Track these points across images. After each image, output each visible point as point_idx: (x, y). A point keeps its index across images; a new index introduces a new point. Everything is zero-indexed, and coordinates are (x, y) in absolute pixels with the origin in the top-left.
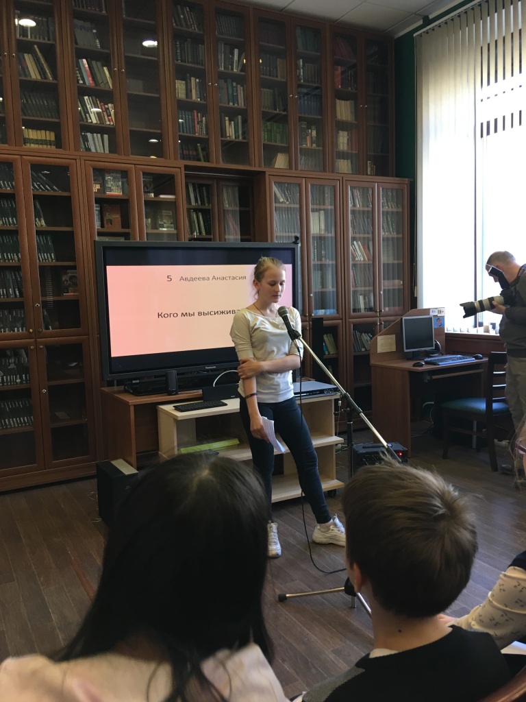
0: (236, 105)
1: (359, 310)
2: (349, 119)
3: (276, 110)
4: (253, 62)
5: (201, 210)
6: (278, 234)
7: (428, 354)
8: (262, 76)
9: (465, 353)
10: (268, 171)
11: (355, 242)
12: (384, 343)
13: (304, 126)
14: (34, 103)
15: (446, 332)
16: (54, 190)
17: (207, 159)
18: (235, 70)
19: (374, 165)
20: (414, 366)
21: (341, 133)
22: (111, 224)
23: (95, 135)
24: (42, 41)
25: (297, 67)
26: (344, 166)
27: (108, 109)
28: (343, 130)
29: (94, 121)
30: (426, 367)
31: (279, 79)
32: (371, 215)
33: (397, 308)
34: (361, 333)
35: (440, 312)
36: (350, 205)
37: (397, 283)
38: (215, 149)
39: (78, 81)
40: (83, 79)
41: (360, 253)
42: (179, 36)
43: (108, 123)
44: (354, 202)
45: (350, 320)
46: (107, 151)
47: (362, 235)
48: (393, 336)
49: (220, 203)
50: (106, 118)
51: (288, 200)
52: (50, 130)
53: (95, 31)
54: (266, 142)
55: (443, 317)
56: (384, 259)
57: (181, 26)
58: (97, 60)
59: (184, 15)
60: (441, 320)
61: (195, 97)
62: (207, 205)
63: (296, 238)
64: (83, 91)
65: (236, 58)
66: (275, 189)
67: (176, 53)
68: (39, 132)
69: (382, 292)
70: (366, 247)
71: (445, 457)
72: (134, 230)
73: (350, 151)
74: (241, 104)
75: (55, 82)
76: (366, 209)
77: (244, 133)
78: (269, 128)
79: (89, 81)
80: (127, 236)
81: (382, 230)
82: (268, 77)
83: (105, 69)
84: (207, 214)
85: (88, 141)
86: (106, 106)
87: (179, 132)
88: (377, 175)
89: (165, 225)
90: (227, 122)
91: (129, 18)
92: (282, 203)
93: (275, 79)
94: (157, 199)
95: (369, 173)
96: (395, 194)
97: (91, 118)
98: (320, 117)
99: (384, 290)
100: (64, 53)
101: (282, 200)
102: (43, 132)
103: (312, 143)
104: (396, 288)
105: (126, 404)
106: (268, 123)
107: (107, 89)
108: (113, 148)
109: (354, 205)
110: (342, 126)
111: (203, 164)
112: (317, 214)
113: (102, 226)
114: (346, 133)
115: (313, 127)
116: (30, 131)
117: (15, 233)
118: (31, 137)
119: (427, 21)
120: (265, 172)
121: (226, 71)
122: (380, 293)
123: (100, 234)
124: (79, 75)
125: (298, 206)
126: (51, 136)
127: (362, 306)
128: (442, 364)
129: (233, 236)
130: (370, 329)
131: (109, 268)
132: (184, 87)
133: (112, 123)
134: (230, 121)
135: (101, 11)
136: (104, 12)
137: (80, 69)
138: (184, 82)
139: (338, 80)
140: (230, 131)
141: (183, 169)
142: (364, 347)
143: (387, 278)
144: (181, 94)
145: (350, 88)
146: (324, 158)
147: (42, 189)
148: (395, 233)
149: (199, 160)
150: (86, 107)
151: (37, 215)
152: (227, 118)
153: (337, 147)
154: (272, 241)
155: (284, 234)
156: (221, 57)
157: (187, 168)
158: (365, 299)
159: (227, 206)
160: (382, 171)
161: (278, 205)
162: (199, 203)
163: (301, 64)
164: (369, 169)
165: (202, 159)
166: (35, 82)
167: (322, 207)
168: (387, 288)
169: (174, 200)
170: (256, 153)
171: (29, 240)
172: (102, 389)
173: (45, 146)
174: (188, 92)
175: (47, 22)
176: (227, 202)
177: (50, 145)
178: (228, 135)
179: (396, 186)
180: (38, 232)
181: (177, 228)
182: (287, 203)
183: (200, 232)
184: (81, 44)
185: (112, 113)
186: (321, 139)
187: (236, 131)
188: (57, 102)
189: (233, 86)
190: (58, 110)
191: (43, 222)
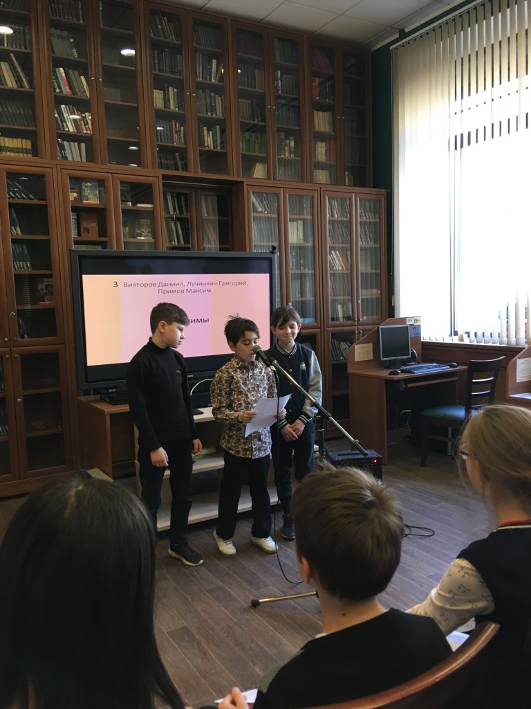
0: (214, 115)
1: (338, 319)
2: (327, 131)
3: (254, 120)
4: (231, 73)
5: (178, 219)
6: (256, 244)
7: (404, 363)
8: (240, 87)
9: (440, 362)
10: (246, 181)
11: (333, 252)
12: (361, 352)
13: (283, 137)
14: (10, 111)
15: (422, 340)
16: (31, 199)
17: (185, 168)
18: (213, 81)
19: (352, 175)
20: (390, 374)
21: (319, 144)
22: (88, 232)
23: (72, 143)
24: (18, 50)
25: (275, 78)
26: (322, 176)
27: (85, 117)
28: (322, 141)
29: (71, 130)
30: (402, 376)
31: (257, 89)
32: (349, 225)
33: (375, 317)
34: (340, 342)
35: (416, 321)
36: (328, 215)
37: (375, 292)
38: (194, 158)
39: (55, 90)
40: (60, 88)
41: (338, 263)
42: (156, 46)
43: (85, 132)
44: (332, 212)
45: (329, 329)
46: (84, 159)
47: (341, 245)
48: (371, 345)
49: (199, 212)
50: (83, 126)
51: (265, 210)
52: (26, 139)
53: (72, 40)
54: (245, 152)
55: (419, 326)
56: (362, 269)
57: (159, 36)
58: (74, 69)
59: (161, 24)
60: (417, 328)
61: (173, 107)
62: (185, 214)
63: (274, 248)
64: (60, 100)
65: (214, 68)
66: (253, 198)
67: (154, 63)
68: (15, 140)
69: (360, 301)
70: (344, 256)
71: (423, 465)
72: (111, 239)
73: (328, 162)
74: (219, 113)
75: (32, 90)
76: (344, 219)
77: (222, 143)
78: (247, 138)
79: (66, 90)
80: (104, 245)
81: (359, 240)
82: (246, 88)
83: (82, 78)
84: (184, 222)
85: (64, 150)
86: (83, 115)
87: (157, 141)
88: (355, 185)
89: (143, 234)
90: (205, 132)
91: (106, 28)
92: (260, 212)
93: (253, 89)
94: (134, 208)
95: (347, 184)
96: (372, 204)
97: (68, 127)
98: (297, 128)
99: (362, 299)
100: (41, 62)
101: (260, 210)
102: (19, 140)
103: (290, 153)
104: (375, 297)
105: (102, 413)
106: (247, 133)
107: (84, 98)
108: (91, 157)
109: (333, 215)
110: (320, 137)
111: (180, 173)
112: (295, 223)
113: (79, 234)
114: (324, 144)
115: (291, 138)
116: (6, 139)
118: (7, 145)
119: (403, 35)
120: (243, 182)
121: (205, 81)
122: (357, 302)
123: (76, 243)
124: (56, 84)
125: (276, 216)
126: (27, 144)
127: (341, 315)
128: (418, 373)
129: (211, 245)
130: (349, 338)
131: (84, 277)
132: (161, 96)
133: (89, 132)
134: (208, 130)
135: (78, 20)
136: (81, 21)
137: (57, 78)
138: (162, 92)
139: (316, 91)
140: (209, 141)
141: (160, 178)
142: (343, 356)
143: (365, 287)
144: (159, 104)
145: (327, 100)
146: (303, 169)
147: (18, 198)
148: (372, 243)
149: (177, 169)
150: (63, 116)
151: (13, 223)
152: (205, 128)
153: (315, 159)
154: (250, 250)
155: (262, 244)
156: (199, 68)
157: (164, 177)
158: (343, 308)
159: (206, 215)
160: (359, 182)
161: (256, 215)
162: (178, 212)
163: (279, 75)
164: (347, 180)
165: (180, 168)
166: (11, 91)
167: (302, 217)
168: (365, 297)
169: (152, 209)
170: (235, 163)
171: (5, 248)
172: (79, 398)
173: (21, 155)
174: (166, 101)
175: (24, 30)
176: (205, 211)
177: (27, 153)
178: (206, 145)
179: (373, 197)
180: (14, 241)
181: (155, 236)
182: (266, 212)
183: (179, 241)
184: (57, 54)
185: (89, 122)
186: (299, 150)
187: (215, 140)
188: (34, 111)
189: (211, 96)
190: (34, 119)
191: (19, 230)
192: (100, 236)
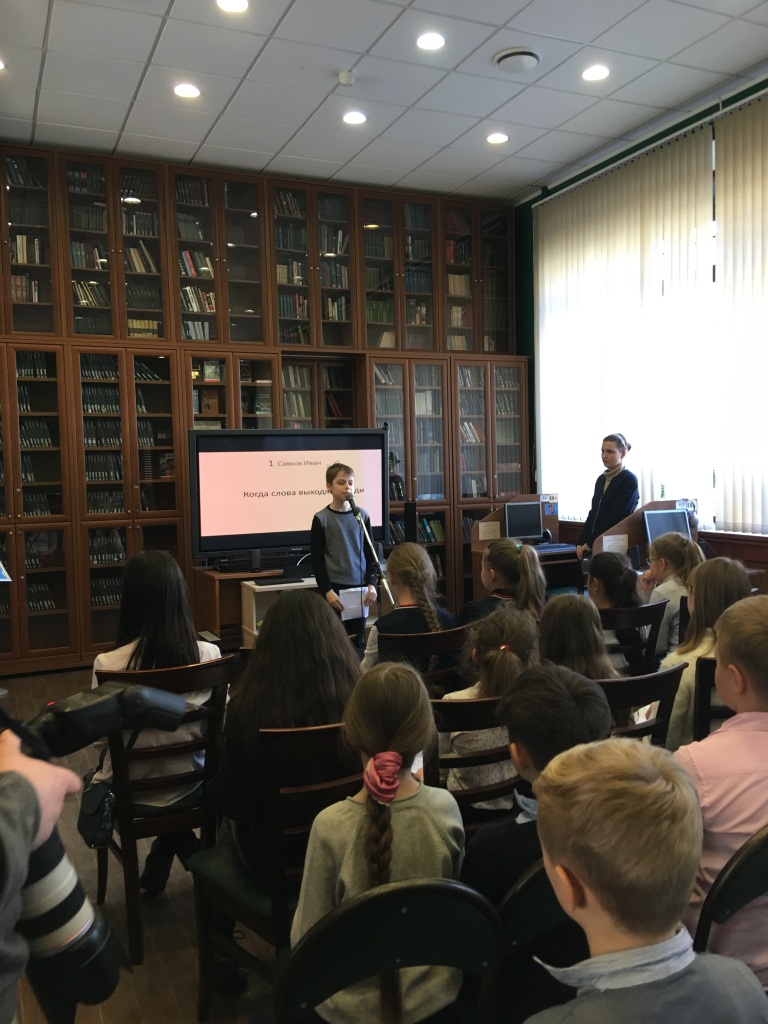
0: (339, 286)
1: (471, 495)
2: (464, 295)
3: (382, 289)
4: (357, 244)
5: (301, 392)
6: (375, 418)
8: (367, 256)
10: (369, 354)
11: (466, 424)
12: (486, 530)
13: (413, 304)
14: (139, 294)
15: (560, 519)
16: (156, 379)
18: (338, 252)
19: (492, 340)
21: (455, 309)
22: (209, 408)
23: (196, 323)
24: (147, 236)
25: (405, 244)
26: (458, 343)
27: (209, 297)
28: (457, 306)
29: (196, 310)
31: (387, 258)
32: (483, 394)
33: (514, 493)
35: (554, 498)
36: (460, 385)
37: (515, 467)
38: (317, 330)
39: (181, 272)
40: (186, 270)
41: (471, 435)
42: (281, 223)
43: (209, 311)
44: (465, 380)
45: (460, 506)
46: (207, 338)
47: (474, 416)
48: (498, 523)
49: (321, 385)
50: (207, 306)
51: (390, 381)
52: (153, 320)
53: (198, 223)
54: (371, 322)
55: (556, 504)
56: (499, 441)
57: (284, 212)
58: (199, 251)
59: (286, 200)
60: (554, 507)
61: (297, 281)
62: (306, 387)
64: (187, 281)
65: (340, 239)
66: (376, 369)
67: (278, 238)
68: (142, 322)
69: (496, 476)
70: (478, 428)
72: (230, 416)
73: (463, 328)
74: (345, 284)
75: (159, 274)
76: (477, 389)
77: (347, 309)
78: (375, 307)
80: (224, 422)
81: (495, 410)
82: (374, 257)
83: (207, 259)
85: (188, 329)
86: (207, 295)
87: (280, 316)
89: (262, 409)
90: (330, 304)
91: (232, 209)
92: (385, 384)
93: (382, 258)
94: (253, 385)
95: (486, 349)
96: (512, 372)
97: (192, 308)
98: (430, 294)
99: (499, 475)
100: (168, 247)
101: (383, 381)
102: (147, 321)
103: (421, 320)
104: (515, 471)
105: (212, 579)
106: (374, 303)
107: (208, 278)
108: (214, 334)
109: (465, 385)
110: (456, 301)
111: (302, 347)
112: (423, 394)
113: (200, 411)
114: (460, 309)
115: (423, 304)
116: (134, 321)
117: (118, 419)
118: (135, 327)
119: (546, 192)
120: (364, 355)
121: (329, 255)
122: (493, 477)
123: (197, 419)
124: (181, 267)
125: (401, 387)
126: (154, 325)
127: (475, 491)
129: (334, 418)
130: (479, 514)
131: (201, 454)
132: (285, 271)
133: (212, 311)
134: (333, 301)
135: (204, 204)
136: (207, 205)
137: (183, 261)
138: (285, 266)
139: (451, 250)
140: (333, 311)
141: (280, 354)
143: (503, 460)
144: (282, 279)
145: (463, 263)
146: (434, 336)
147: (144, 378)
148: (512, 413)
149: (299, 342)
150: (188, 296)
151: (139, 402)
152: (330, 300)
153: (450, 324)
155: (387, 416)
156: (325, 240)
157: (283, 352)
158: (477, 483)
159: (328, 387)
160: (501, 348)
161: (379, 387)
162: (300, 384)
163: (410, 241)
164: (486, 345)
165: (303, 343)
166: (140, 276)
167: (430, 387)
168: (505, 472)
169: (270, 385)
170: (359, 332)
171: (130, 425)
172: (195, 568)
173: (148, 335)
174: (290, 276)
176: (328, 383)
177: (153, 333)
178: (330, 315)
179: (512, 364)
180: (139, 419)
181: (273, 412)
182: (390, 384)
183: (300, 414)
184: (184, 237)
185: (213, 301)
186: (430, 317)
187: (340, 312)
188: (160, 293)
189: (336, 268)
190: (160, 301)
191: (144, 408)
192: (220, 413)
